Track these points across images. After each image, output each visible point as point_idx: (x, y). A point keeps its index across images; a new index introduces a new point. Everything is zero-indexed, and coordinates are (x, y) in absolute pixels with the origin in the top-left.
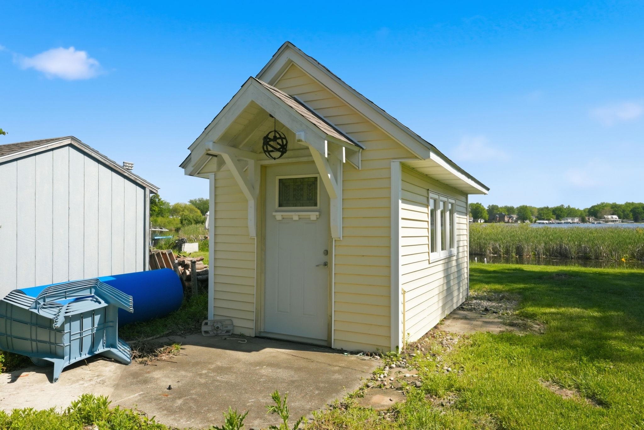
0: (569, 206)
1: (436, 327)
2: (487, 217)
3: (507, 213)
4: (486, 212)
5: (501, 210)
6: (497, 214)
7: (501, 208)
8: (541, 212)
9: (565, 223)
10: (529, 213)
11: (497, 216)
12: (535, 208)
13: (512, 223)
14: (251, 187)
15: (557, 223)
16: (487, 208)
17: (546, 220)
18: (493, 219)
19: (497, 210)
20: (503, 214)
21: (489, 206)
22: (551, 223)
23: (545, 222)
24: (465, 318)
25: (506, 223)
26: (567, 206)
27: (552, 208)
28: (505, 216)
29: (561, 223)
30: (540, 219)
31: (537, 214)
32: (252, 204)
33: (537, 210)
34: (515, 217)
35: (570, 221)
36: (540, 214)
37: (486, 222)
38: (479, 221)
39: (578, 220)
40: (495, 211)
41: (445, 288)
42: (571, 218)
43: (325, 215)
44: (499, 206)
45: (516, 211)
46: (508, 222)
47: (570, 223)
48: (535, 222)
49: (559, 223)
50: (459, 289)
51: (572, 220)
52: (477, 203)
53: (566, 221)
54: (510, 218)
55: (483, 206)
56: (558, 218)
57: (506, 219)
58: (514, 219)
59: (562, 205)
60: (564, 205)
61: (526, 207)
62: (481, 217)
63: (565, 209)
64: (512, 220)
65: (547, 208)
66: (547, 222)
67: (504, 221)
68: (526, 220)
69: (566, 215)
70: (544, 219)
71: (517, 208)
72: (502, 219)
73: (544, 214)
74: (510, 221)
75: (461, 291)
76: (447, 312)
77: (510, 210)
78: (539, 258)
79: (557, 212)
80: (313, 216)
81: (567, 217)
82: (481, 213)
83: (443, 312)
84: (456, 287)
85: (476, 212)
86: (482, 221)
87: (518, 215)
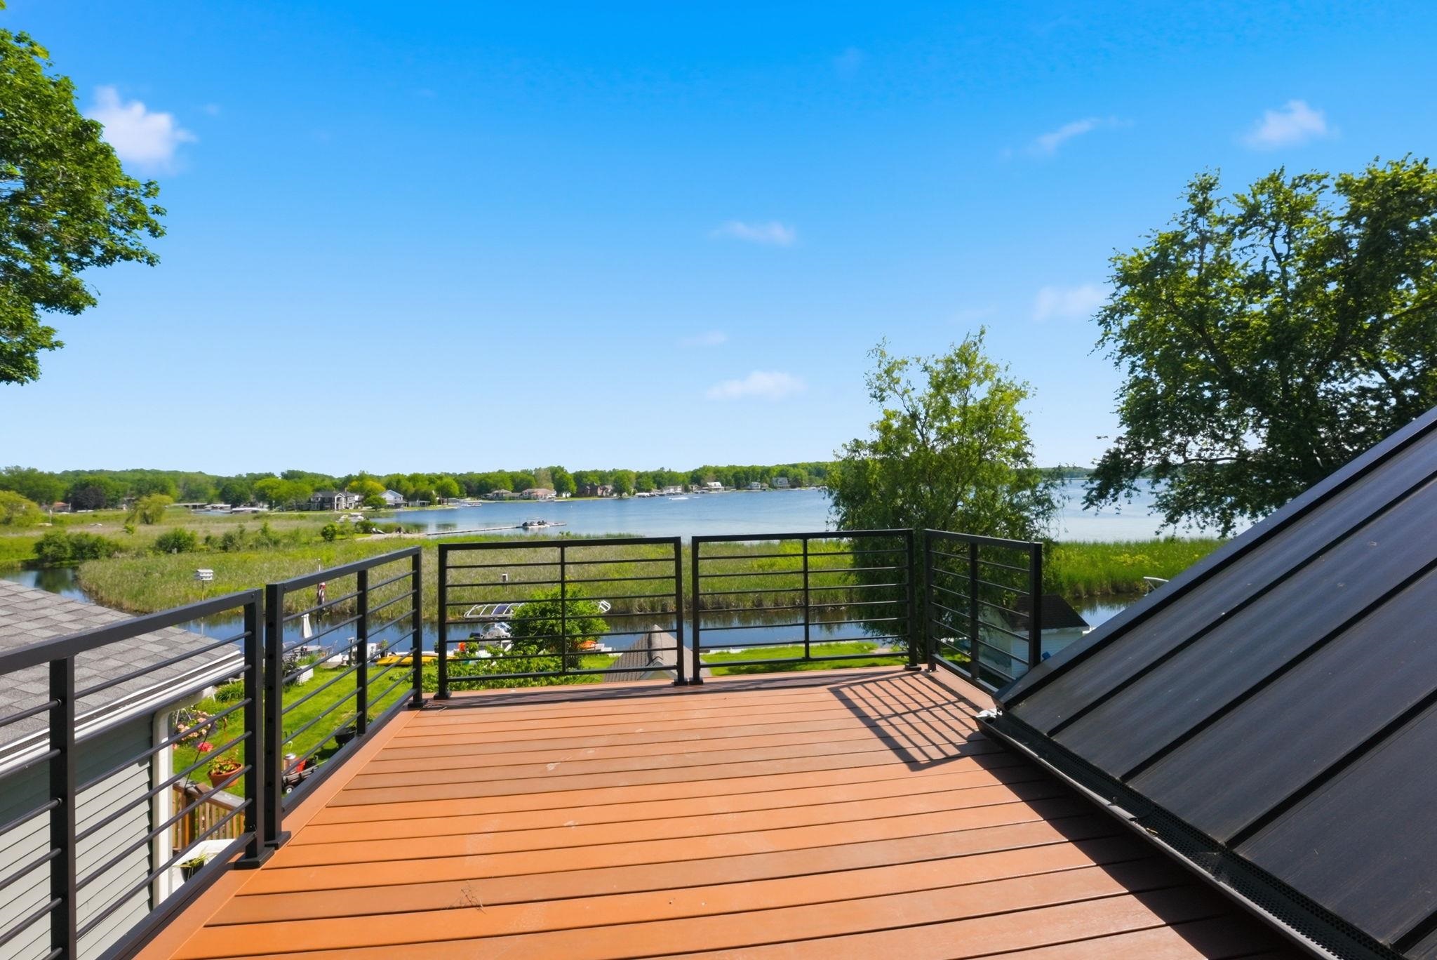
2: (574, 488)
3: (599, 482)
4: (572, 481)
5: (591, 478)
6: (587, 484)
7: (591, 474)
8: (639, 479)
9: (667, 494)
10: (626, 482)
11: (588, 487)
12: (632, 473)
13: (607, 496)
15: (659, 495)
16: (572, 475)
17: (646, 492)
18: (583, 491)
19: (586, 477)
20: (595, 483)
21: (576, 471)
22: (651, 493)
23: (645, 494)
25: (598, 497)
26: (668, 470)
27: (651, 473)
28: (597, 488)
29: (663, 495)
30: (639, 491)
31: (636, 482)
33: (634, 477)
34: (610, 488)
35: (672, 491)
36: (638, 483)
37: (572, 496)
38: (565, 496)
39: (680, 488)
40: (584, 479)
42: (673, 486)
44: (589, 471)
45: (611, 479)
46: (602, 496)
47: (673, 494)
48: (634, 495)
51: (674, 489)
53: (668, 492)
54: (604, 489)
55: (567, 472)
56: (659, 488)
57: (599, 492)
58: (609, 490)
59: (663, 469)
60: (665, 469)
62: (567, 490)
63: (666, 474)
64: (607, 492)
65: (645, 474)
66: (647, 494)
67: (596, 494)
68: (623, 491)
69: (667, 483)
70: (644, 491)
71: (612, 473)
72: (593, 492)
73: (643, 482)
74: (604, 494)
77: (603, 477)
79: (657, 479)
81: (668, 485)
82: (565, 482)
85: (559, 480)
86: (568, 495)
87: (614, 486)
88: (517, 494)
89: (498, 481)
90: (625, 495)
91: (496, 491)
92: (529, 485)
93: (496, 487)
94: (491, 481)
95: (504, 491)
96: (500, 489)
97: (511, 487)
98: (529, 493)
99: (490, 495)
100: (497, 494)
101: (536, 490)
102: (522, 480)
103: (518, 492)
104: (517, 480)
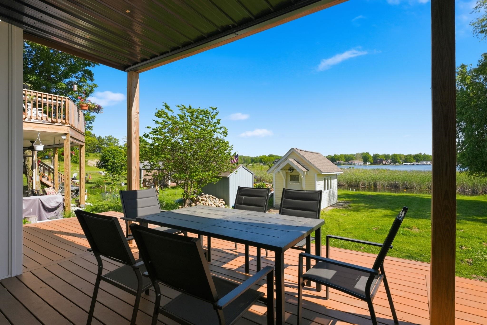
0: (425, 154)
1: (326, 208)
2: (372, 161)
3: (385, 159)
4: (372, 158)
5: (381, 157)
6: (379, 159)
7: (381, 155)
8: (406, 157)
9: (421, 164)
10: (399, 159)
11: (379, 160)
12: (403, 155)
13: (388, 164)
14: (284, 177)
15: (416, 164)
16: (372, 155)
17: (409, 163)
18: (376, 162)
19: (378, 156)
20: (382, 159)
21: (374, 154)
22: (412, 164)
23: (408, 164)
24: (334, 206)
25: (384, 164)
26: (424, 153)
27: (414, 155)
28: (383, 161)
29: (419, 164)
30: (405, 162)
31: (404, 158)
32: (284, 180)
33: (404, 156)
34: (389, 161)
35: (425, 163)
36: (405, 159)
37: (371, 164)
38: (367, 164)
39: (430, 162)
40: (377, 158)
41: (329, 199)
42: (425, 161)
43: (301, 183)
44: (380, 154)
45: (391, 157)
46: (385, 164)
47: (425, 164)
48: (402, 164)
49: (417, 164)
50: (333, 200)
51: (426, 162)
52: (367, 153)
53: (422, 163)
54: (386, 161)
55: (370, 155)
56: (417, 161)
57: (384, 162)
58: (389, 162)
59: (421, 153)
60: (422, 153)
61: (396, 155)
62: (369, 161)
63: (422, 155)
64: (388, 163)
65: (410, 155)
66: (410, 164)
67: (383, 164)
68: (397, 162)
69: (423, 159)
70: (408, 162)
71: (392, 155)
72: (381, 162)
73: (408, 159)
74: (387, 163)
75: (334, 200)
76: (329, 205)
77: (387, 157)
78: (384, 188)
79: (417, 158)
80: (298, 184)
81: (423, 160)
82: (369, 159)
83: (328, 205)
84: (332, 199)
85: (365, 158)
86: (369, 164)
87: (391, 160)
88: (346, 163)
89: (339, 158)
90: (397, 164)
91: (338, 161)
92: (352, 159)
93: (338, 160)
94: (336, 158)
95: (341, 161)
96: (339, 160)
97: (344, 160)
98: (351, 162)
99: (336, 163)
100: (338, 162)
101: (354, 161)
102: (349, 157)
103: (347, 162)
104: (347, 157)
